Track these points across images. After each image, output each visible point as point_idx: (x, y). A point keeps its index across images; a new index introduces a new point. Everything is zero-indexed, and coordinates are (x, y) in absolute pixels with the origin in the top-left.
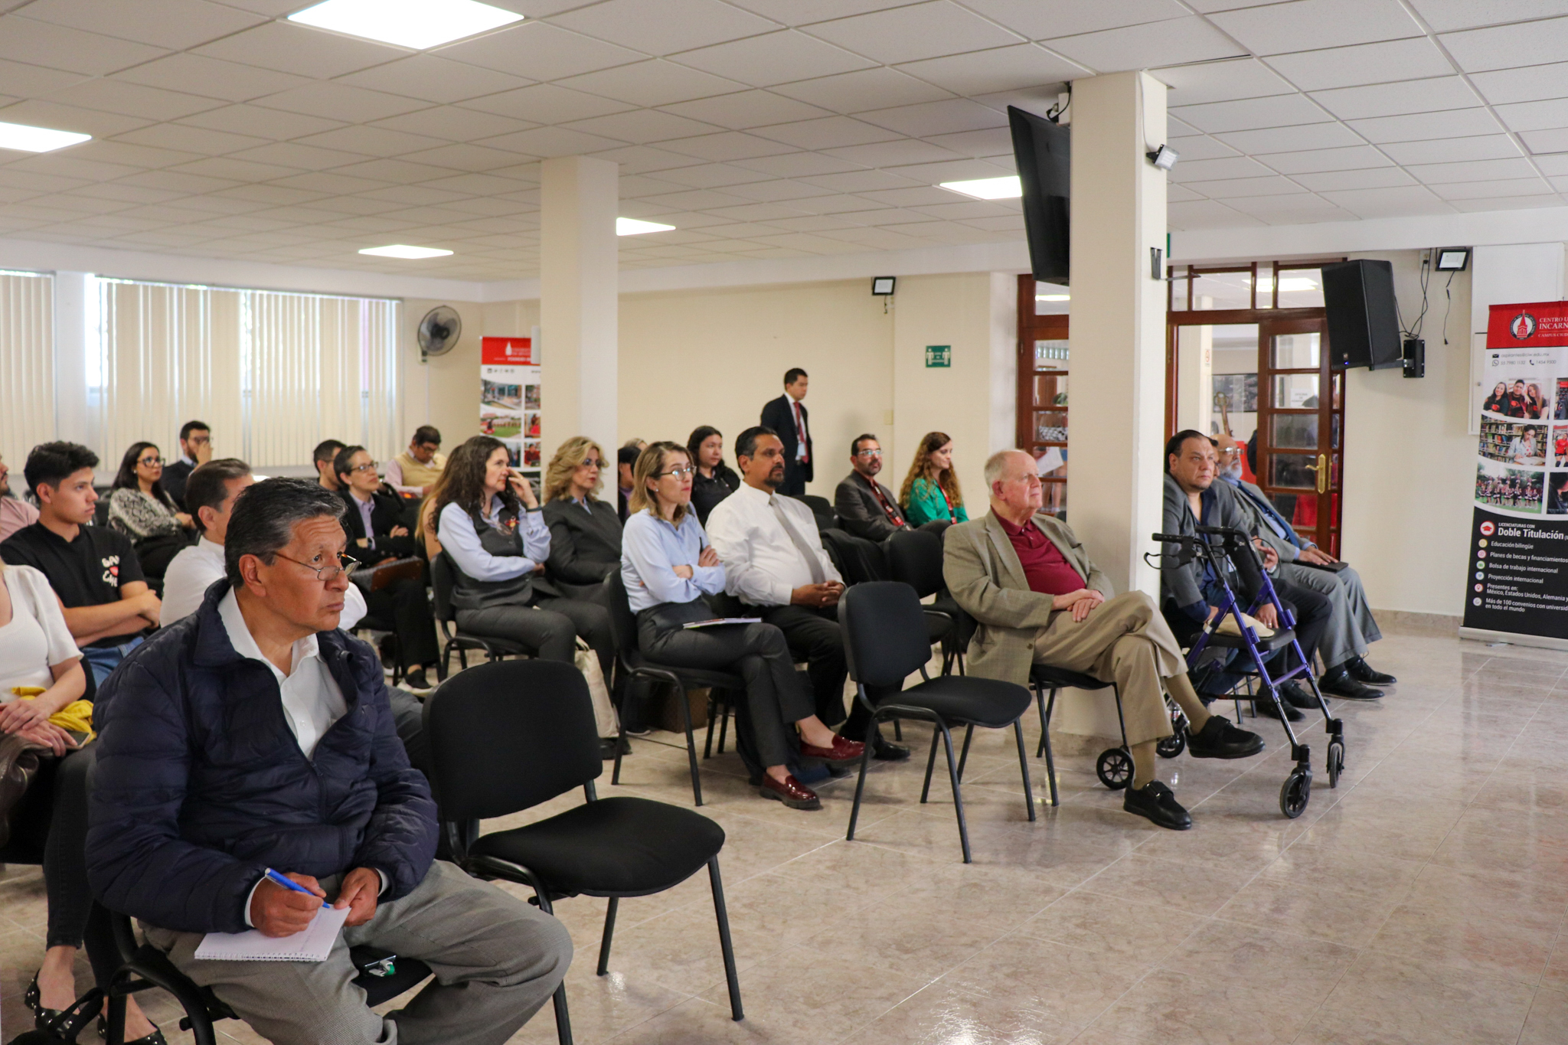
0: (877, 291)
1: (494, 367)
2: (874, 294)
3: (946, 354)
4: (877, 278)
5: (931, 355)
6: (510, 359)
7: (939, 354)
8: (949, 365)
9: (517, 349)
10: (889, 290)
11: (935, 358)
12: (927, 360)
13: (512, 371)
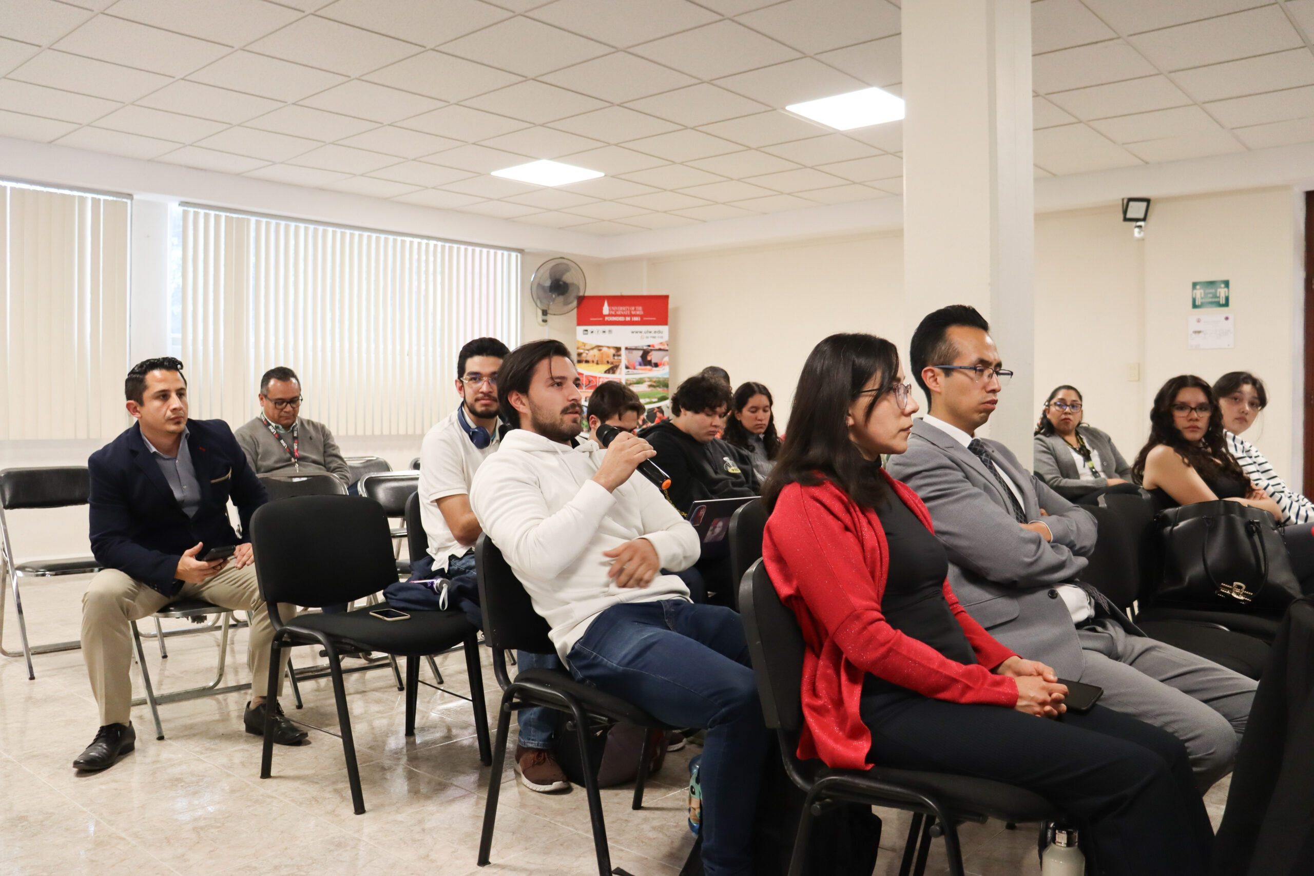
0: (1129, 215)
2: (1126, 219)
3: (1222, 292)
4: (1130, 200)
5: (1199, 293)
7: (1213, 291)
8: (1227, 304)
10: (1141, 216)
11: (1206, 294)
12: (1194, 301)
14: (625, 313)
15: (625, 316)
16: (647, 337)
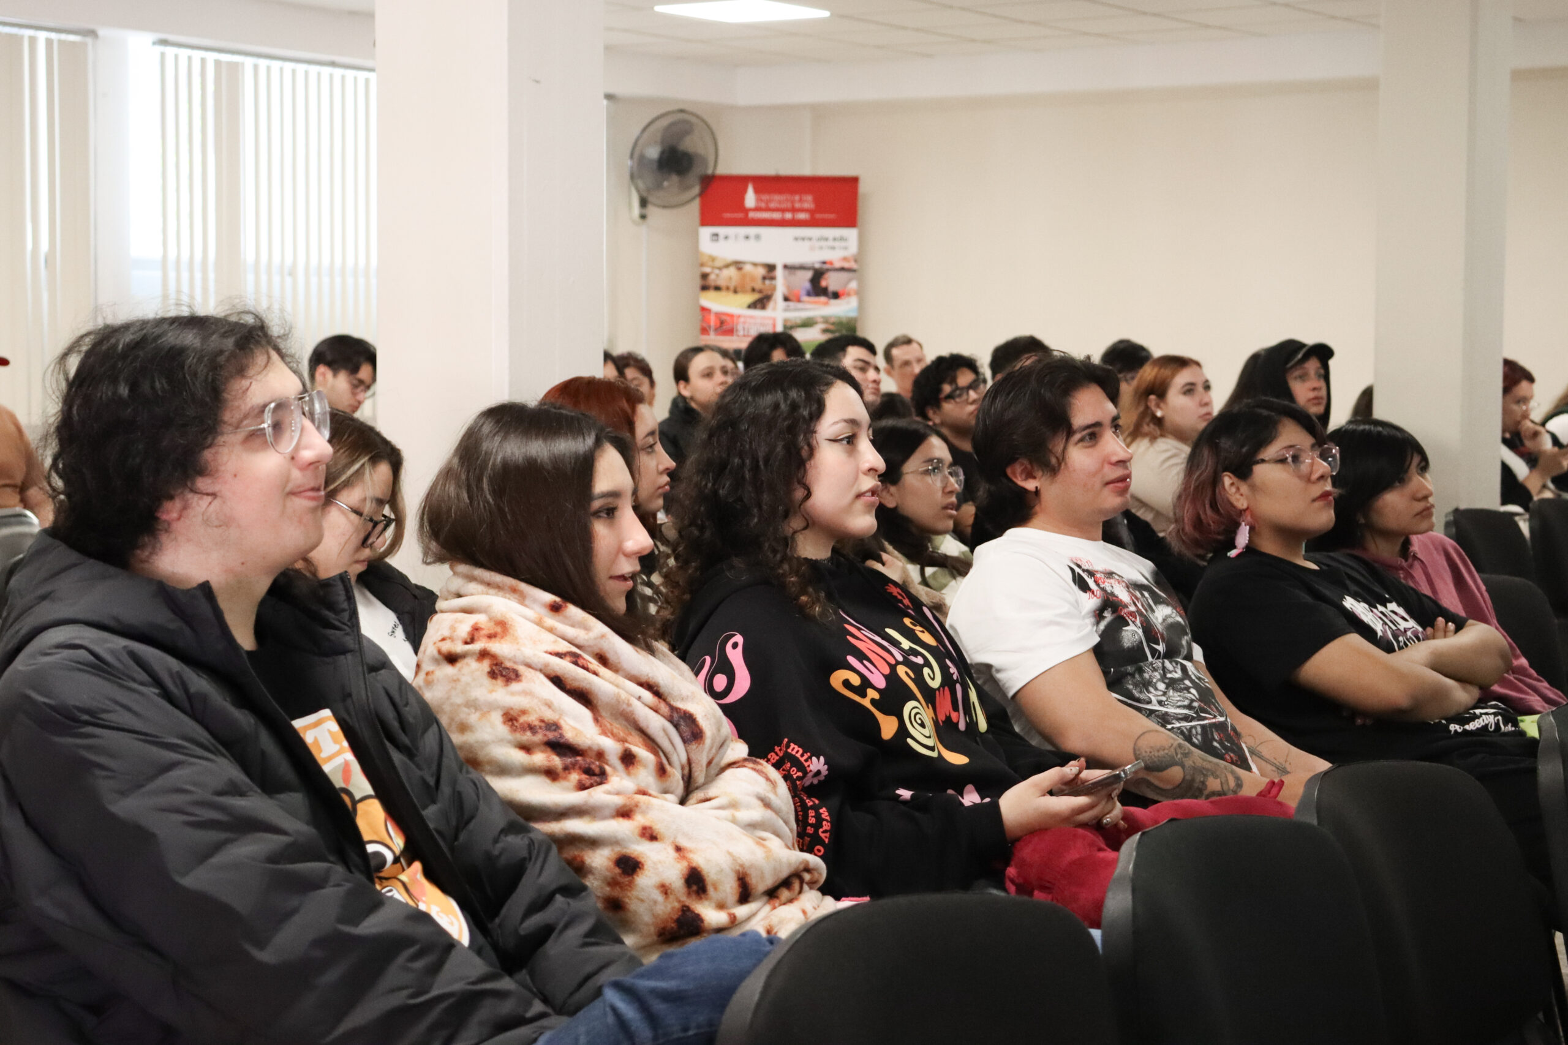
1: (722, 230)
6: (751, 215)
9: (765, 197)
13: (758, 237)
14: (784, 206)
15: (783, 211)
16: (821, 248)
